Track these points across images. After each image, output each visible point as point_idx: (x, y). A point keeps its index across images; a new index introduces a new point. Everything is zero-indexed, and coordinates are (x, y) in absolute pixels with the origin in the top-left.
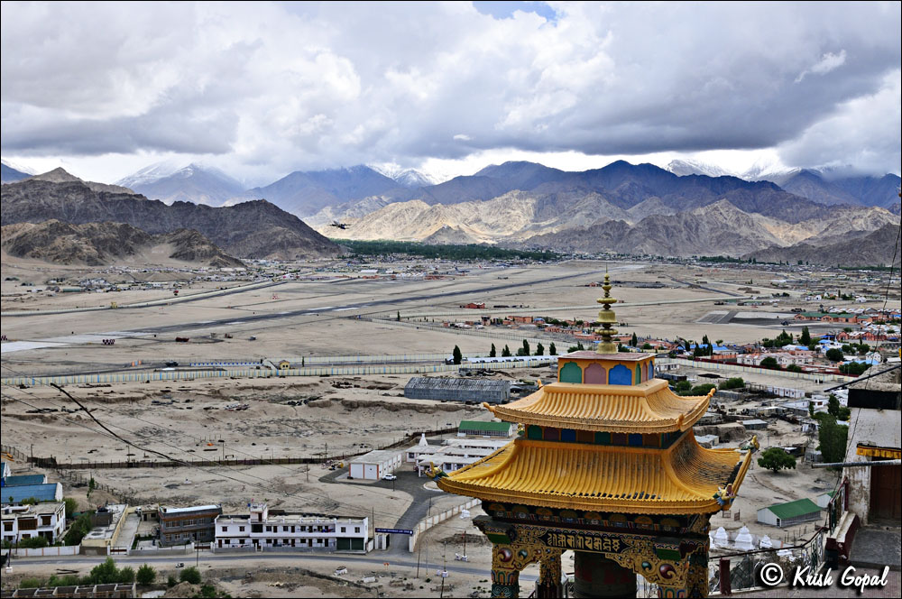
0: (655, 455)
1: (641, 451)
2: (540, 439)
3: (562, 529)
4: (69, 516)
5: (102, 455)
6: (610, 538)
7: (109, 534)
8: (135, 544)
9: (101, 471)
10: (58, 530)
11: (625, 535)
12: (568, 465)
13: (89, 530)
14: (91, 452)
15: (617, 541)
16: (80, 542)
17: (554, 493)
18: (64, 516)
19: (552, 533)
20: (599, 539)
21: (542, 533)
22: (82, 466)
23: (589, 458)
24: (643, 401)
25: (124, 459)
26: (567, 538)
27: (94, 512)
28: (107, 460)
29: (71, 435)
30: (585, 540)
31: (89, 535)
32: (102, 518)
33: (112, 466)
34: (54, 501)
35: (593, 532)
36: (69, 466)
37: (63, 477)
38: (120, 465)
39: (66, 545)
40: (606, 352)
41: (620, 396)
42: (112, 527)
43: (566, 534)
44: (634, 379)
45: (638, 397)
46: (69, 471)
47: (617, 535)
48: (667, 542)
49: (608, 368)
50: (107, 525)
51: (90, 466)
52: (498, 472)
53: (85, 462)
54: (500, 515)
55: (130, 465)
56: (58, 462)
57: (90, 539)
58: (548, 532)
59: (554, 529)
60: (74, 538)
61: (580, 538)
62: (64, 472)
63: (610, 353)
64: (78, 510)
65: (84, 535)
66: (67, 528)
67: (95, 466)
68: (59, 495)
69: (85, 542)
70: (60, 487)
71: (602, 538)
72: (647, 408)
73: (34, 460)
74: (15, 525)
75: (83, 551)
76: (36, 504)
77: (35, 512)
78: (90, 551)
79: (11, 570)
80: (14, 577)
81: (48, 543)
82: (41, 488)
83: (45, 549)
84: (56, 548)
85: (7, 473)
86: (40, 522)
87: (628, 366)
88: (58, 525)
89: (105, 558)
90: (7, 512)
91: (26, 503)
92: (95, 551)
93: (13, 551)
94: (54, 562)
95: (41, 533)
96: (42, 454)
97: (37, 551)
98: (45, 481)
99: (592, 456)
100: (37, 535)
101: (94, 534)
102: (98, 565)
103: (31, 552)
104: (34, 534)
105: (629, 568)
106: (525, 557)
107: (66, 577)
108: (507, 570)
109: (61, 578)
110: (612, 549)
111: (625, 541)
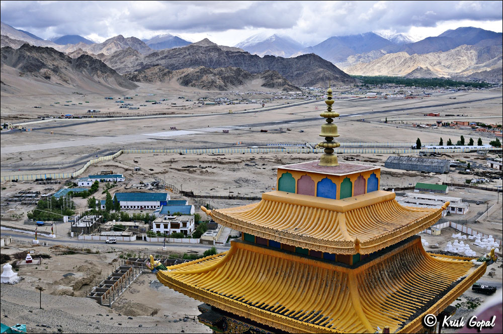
0: (344, 272)
4: (197, 223)
5: (217, 191)
7: (215, 234)
8: (228, 240)
9: (216, 200)
10: (190, 230)
13: (205, 231)
14: (212, 190)
16: (200, 237)
18: (194, 223)
22: (206, 197)
24: (342, 218)
25: (226, 194)
27: (208, 221)
28: (219, 195)
29: (202, 180)
31: (205, 234)
32: (211, 225)
33: (221, 198)
34: (190, 215)
36: (200, 197)
37: (196, 202)
38: (225, 198)
39: (193, 238)
42: (217, 230)
44: (338, 194)
45: (337, 212)
46: (200, 199)
49: (316, 180)
50: (214, 229)
51: (210, 197)
53: (207, 195)
55: (230, 198)
56: (194, 194)
57: (206, 236)
58: (249, 329)
60: (197, 235)
62: (196, 199)
64: (202, 220)
65: (202, 234)
66: (195, 229)
67: (213, 197)
68: (193, 211)
69: (203, 237)
70: (193, 207)
72: (343, 227)
73: (182, 192)
74: (169, 226)
75: (201, 242)
76: (180, 215)
77: (179, 220)
78: (205, 242)
79: (166, 248)
80: (166, 253)
81: (185, 236)
82: (184, 207)
83: (183, 239)
84: (188, 239)
85: (168, 198)
86: (181, 225)
87: (334, 181)
88: (190, 227)
89: (211, 246)
90: (165, 219)
91: (175, 215)
92: (207, 242)
93: (167, 239)
94: (187, 246)
95: (181, 231)
96: (187, 189)
97: (179, 240)
98: (187, 204)
99: (290, 266)
100: (180, 232)
101: (207, 233)
102: (207, 249)
103: (176, 240)
104: (178, 231)
107: (192, 255)
109: (189, 255)
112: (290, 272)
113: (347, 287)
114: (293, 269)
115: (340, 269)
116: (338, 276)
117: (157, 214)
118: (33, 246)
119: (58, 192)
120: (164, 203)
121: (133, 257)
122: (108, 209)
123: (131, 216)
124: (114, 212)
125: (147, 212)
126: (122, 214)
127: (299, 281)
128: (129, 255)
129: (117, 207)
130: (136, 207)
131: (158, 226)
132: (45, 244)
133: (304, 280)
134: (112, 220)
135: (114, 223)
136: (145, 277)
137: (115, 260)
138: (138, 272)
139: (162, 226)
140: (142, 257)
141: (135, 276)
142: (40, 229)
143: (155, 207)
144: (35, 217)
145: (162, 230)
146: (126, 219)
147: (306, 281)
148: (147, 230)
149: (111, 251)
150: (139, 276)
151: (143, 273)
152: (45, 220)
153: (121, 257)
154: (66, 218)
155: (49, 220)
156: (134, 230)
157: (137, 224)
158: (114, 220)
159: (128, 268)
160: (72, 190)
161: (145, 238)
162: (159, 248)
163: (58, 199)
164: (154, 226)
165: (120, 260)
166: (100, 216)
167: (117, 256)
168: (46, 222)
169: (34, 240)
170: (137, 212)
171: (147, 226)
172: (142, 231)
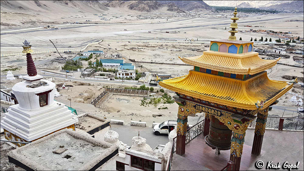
0: (239, 83)
1: (234, 80)
2: (199, 71)
4: (136, 74)
5: (145, 60)
6: (217, 111)
7: (145, 79)
8: (150, 82)
9: (145, 64)
10: (134, 77)
11: (222, 111)
12: (206, 82)
14: (143, 59)
15: (220, 112)
17: (195, 92)
21: (194, 105)
22: (141, 62)
25: (150, 61)
26: (202, 108)
27: (142, 73)
29: (139, 54)
30: (208, 110)
31: (140, 78)
32: (143, 75)
33: (147, 63)
34: (133, 70)
35: (211, 108)
36: (138, 62)
37: (136, 64)
38: (149, 63)
39: (135, 80)
40: (231, 40)
41: (229, 57)
42: (146, 77)
43: (202, 106)
44: (238, 52)
45: (238, 59)
47: (220, 110)
48: (236, 117)
49: (229, 46)
50: (144, 77)
53: (142, 61)
55: (151, 63)
56: (135, 61)
57: (140, 79)
58: (196, 105)
59: (198, 104)
60: (137, 79)
63: (233, 40)
64: (139, 72)
66: (136, 76)
67: (144, 62)
68: (135, 68)
69: (139, 80)
70: (135, 66)
71: (214, 110)
72: (240, 63)
73: (130, 60)
74: (124, 75)
76: (129, 70)
77: (129, 72)
78: (140, 82)
79: (123, 84)
80: (123, 86)
82: (131, 66)
83: (131, 80)
84: (133, 81)
85: (124, 62)
86: (130, 74)
87: (237, 46)
88: (134, 75)
89: (143, 84)
90: (123, 71)
91: (127, 70)
93: (123, 80)
94: (132, 84)
95: (130, 77)
96: (132, 58)
97: (129, 81)
98: (132, 65)
99: (215, 80)
102: (141, 86)
103: (127, 81)
104: (128, 77)
105: (223, 122)
106: (188, 112)
107: (134, 88)
108: (182, 115)
109: (133, 87)
110: (217, 115)
111: (223, 113)
112: (216, 82)
113: (241, 88)
114: (217, 81)
115: (238, 81)
116: (237, 84)
117: (119, 69)
118: (65, 81)
119: (75, 58)
120: (122, 64)
121: (109, 87)
122: (97, 66)
123: (107, 69)
124: (100, 67)
125: (114, 68)
126: (103, 68)
127: (219, 86)
128: (107, 87)
129: (101, 65)
130: (110, 66)
131: (119, 74)
132: (70, 81)
133: (222, 86)
134: (99, 71)
135: (100, 72)
136: (114, 96)
137: (101, 89)
138: (111, 94)
139: (121, 74)
140: (112, 88)
141: (110, 95)
142: (68, 74)
143: (118, 66)
144: (65, 68)
145: (121, 76)
146: (105, 71)
147: (223, 86)
148: (114, 76)
149: (99, 84)
150: (112, 96)
151: (113, 94)
152: (69, 70)
153: (104, 87)
154: (79, 70)
155: (71, 70)
156: (109, 76)
157: (110, 73)
158: (100, 71)
159: (107, 92)
160: (81, 57)
161: (114, 79)
162: (120, 84)
163: (75, 61)
164: (118, 74)
165: (103, 88)
166: (94, 69)
167: (102, 87)
168: (70, 71)
169: (65, 79)
170: (110, 68)
171: (115, 74)
172: (112, 76)
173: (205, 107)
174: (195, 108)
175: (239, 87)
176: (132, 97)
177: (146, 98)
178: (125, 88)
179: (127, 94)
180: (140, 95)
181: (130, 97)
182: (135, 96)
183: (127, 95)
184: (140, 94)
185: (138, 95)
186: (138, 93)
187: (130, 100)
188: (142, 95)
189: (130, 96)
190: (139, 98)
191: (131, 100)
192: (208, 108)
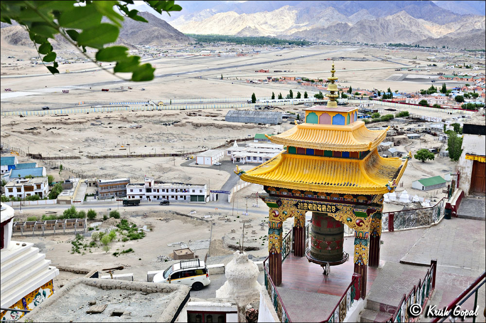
0: (356, 163)
1: (348, 160)
2: (295, 154)
3: (306, 201)
4: (50, 184)
5: (65, 152)
6: (331, 206)
7: (72, 194)
8: (85, 198)
9: (65, 161)
10: (45, 191)
11: (338, 204)
12: (309, 167)
13: (61, 191)
14: (60, 151)
15: (334, 207)
16: (57, 197)
17: (301, 183)
18: (47, 184)
19: (300, 202)
20: (325, 206)
21: (295, 203)
22: (55, 158)
23: (321, 164)
24: (351, 134)
26: (308, 205)
27: (63, 182)
28: (68, 155)
29: (49, 142)
30: (317, 206)
31: (61, 194)
32: (68, 185)
33: (71, 158)
34: (42, 176)
35: (322, 203)
36: (49, 158)
37: (46, 164)
38: (74, 158)
39: (50, 199)
40: (332, 107)
41: (338, 131)
42: (73, 190)
43: (307, 203)
44: (346, 121)
45: (348, 132)
46: (49, 161)
47: (334, 204)
48: (360, 208)
49: (332, 115)
50: (70, 189)
51: (60, 158)
52: (272, 171)
53: (57, 156)
54: (273, 192)
56: (43, 156)
57: (62, 196)
58: (298, 202)
59: (301, 200)
60: (53, 196)
61: (315, 205)
62: (46, 161)
63: (334, 107)
64: (55, 181)
65: (58, 194)
66: (50, 190)
67: (62, 158)
68: (44, 173)
69: (59, 198)
70: (44, 169)
71: (326, 205)
72: (352, 137)
73: (30, 155)
74: (23, 189)
75: (58, 202)
76: (33, 178)
77: (32, 182)
78: (62, 202)
79: (23, 212)
80: (23, 216)
81: (40, 198)
82: (35, 170)
83: (39, 201)
84: (44, 201)
85: (16, 162)
86: (35, 187)
87: (343, 115)
88: (45, 189)
89: (70, 205)
90: (17, 182)
91: (27, 178)
92: (65, 202)
93: (22, 202)
94: (44, 208)
95: (36, 193)
96: (35, 152)
97: (35, 202)
98: (37, 166)
99: (322, 163)
100: (34, 194)
101: (64, 194)
102: (67, 209)
103: (31, 202)
104: (32, 193)
105: (340, 221)
106: (286, 215)
107: (51, 216)
108: (276, 221)
109: (48, 216)
110: (332, 211)
111: (338, 207)
112: (323, 166)
113: (359, 170)
114: (325, 165)
115: (354, 161)
116: (353, 165)
117: (6, 179)
120: (12, 167)
131: (10, 190)
139: (15, 190)
143: (3, 171)
145: (15, 193)
162: (15, 212)
164: (6, 190)
173: (312, 204)
174: (297, 207)
175: (357, 169)
176: (47, 238)
177: (81, 235)
178: (30, 220)
179: (36, 233)
180: (67, 231)
181: (43, 237)
182: (56, 234)
183: (37, 235)
184: (66, 228)
185: (61, 231)
186: (60, 226)
187: (45, 245)
188: (73, 230)
189: (43, 235)
190: (65, 238)
191: (49, 243)
192: (317, 204)
